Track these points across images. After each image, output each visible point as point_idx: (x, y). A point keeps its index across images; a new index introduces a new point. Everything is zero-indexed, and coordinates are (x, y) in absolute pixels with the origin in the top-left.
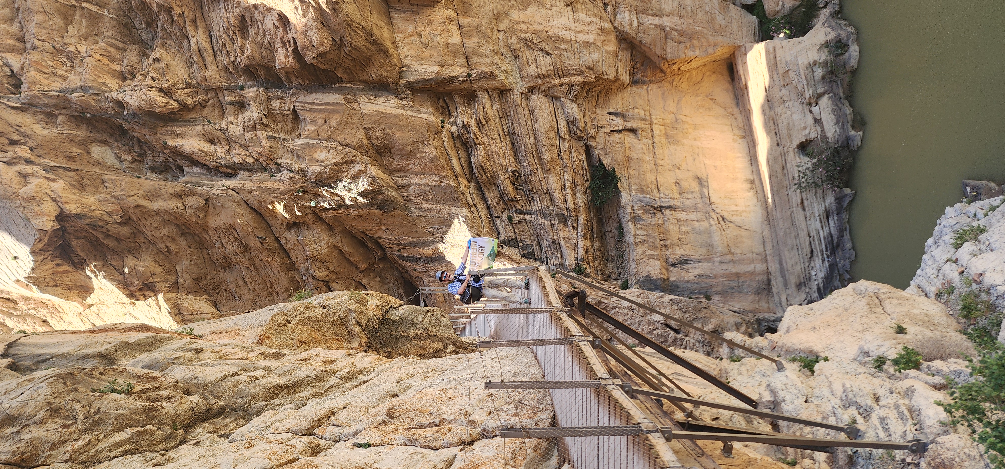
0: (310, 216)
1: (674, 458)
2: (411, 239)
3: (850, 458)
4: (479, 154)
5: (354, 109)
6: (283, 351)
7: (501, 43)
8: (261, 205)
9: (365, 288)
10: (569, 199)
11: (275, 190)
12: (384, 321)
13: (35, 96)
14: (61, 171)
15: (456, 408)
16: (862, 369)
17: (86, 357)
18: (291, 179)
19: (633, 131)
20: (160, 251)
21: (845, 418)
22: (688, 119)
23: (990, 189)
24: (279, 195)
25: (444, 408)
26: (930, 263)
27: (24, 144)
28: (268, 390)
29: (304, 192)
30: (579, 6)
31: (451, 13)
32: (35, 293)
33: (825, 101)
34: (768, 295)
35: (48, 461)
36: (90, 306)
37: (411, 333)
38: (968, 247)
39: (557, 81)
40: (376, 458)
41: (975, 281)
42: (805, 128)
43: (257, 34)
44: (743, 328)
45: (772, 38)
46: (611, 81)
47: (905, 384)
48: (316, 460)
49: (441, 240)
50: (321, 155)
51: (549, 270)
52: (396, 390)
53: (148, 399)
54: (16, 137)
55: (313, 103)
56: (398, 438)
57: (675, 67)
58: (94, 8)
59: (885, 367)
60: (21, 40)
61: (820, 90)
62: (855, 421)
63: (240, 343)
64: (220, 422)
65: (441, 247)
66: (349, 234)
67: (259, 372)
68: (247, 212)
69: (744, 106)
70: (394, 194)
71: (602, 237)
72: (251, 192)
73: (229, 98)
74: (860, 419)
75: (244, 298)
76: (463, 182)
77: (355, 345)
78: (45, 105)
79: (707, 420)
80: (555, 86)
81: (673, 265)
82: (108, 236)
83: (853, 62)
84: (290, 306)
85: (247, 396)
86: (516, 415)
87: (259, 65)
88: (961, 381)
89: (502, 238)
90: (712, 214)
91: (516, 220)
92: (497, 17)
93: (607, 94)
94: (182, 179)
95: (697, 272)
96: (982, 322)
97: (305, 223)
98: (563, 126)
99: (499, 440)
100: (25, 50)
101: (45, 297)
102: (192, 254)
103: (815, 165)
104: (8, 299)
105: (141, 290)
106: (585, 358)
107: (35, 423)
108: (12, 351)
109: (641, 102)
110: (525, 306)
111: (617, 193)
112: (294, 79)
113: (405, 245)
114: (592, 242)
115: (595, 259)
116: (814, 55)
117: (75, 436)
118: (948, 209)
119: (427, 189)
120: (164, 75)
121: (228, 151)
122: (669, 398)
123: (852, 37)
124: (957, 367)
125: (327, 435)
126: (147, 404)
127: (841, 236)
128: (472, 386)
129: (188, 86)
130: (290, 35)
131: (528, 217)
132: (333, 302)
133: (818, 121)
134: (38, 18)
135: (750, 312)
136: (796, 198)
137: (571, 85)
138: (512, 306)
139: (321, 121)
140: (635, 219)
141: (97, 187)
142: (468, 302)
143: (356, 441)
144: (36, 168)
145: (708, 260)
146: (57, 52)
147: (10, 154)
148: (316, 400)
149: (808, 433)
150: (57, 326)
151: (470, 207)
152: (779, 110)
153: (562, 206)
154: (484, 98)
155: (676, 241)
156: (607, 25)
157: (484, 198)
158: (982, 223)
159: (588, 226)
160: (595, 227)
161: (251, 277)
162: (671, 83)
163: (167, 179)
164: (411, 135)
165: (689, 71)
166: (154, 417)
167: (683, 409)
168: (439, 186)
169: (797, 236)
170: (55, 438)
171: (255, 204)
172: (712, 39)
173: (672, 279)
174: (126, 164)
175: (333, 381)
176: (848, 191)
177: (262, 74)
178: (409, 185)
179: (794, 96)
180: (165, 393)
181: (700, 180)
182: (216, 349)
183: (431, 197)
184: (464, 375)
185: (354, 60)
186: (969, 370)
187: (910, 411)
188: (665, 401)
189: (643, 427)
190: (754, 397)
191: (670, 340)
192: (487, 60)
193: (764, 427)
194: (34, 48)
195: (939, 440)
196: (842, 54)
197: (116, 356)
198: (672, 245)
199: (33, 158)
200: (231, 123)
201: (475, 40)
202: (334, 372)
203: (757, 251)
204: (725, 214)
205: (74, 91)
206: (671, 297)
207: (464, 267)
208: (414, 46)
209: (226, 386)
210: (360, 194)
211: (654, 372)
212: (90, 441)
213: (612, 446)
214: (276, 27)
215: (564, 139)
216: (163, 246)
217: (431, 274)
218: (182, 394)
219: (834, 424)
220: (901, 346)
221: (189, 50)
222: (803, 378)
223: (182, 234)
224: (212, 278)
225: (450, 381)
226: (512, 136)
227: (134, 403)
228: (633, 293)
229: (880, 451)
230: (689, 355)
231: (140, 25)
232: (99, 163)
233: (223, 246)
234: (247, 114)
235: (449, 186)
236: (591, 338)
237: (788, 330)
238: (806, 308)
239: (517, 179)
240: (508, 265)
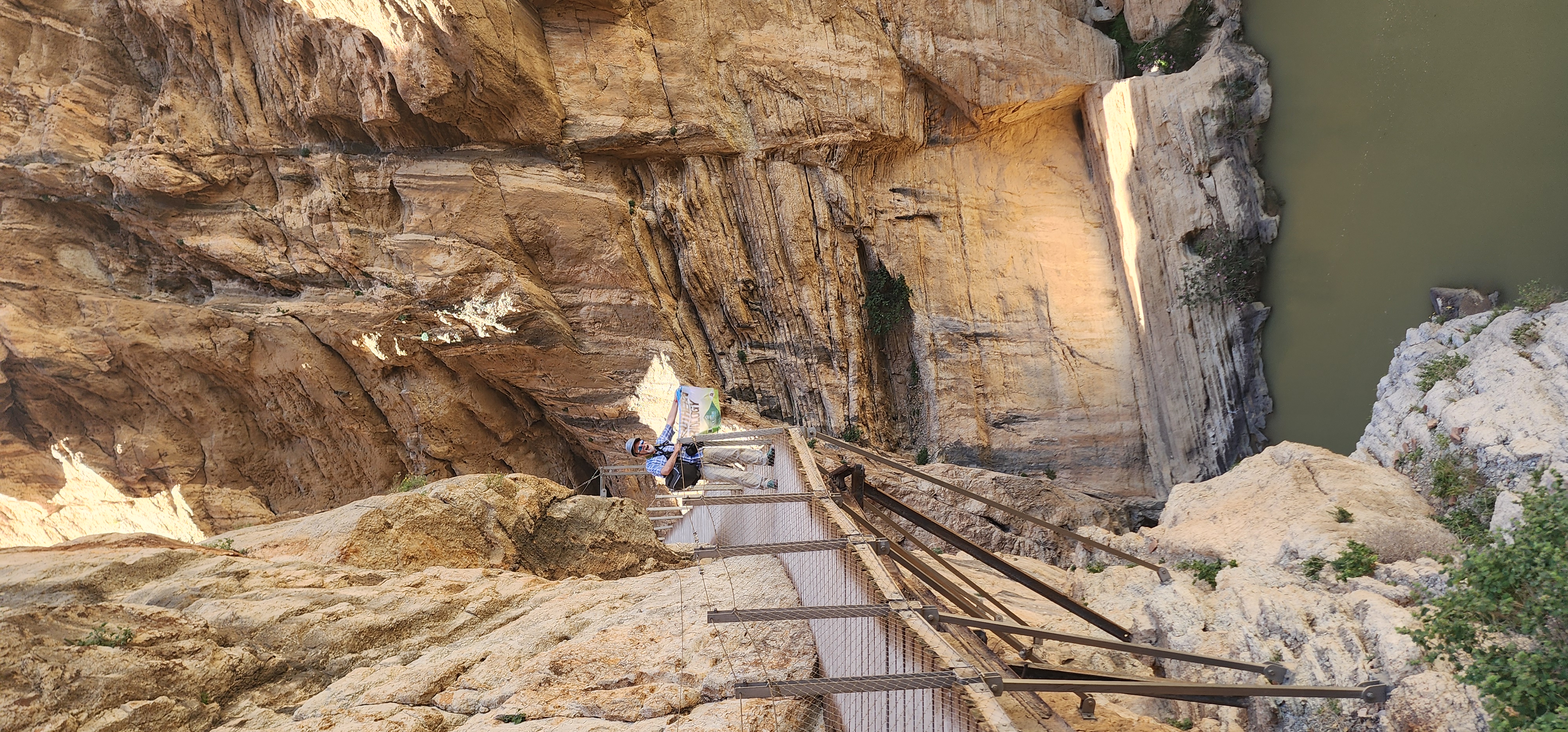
0: (420, 357)
1: (1006, 721)
2: (583, 391)
3: (1274, 713)
4: (691, 256)
5: (489, 185)
6: (381, 573)
7: (722, 81)
8: (339, 341)
9: (510, 469)
10: (834, 323)
11: (363, 316)
12: (543, 520)
14: (8, 290)
15: (662, 656)
16: (1287, 578)
17: (55, 589)
18: (388, 297)
19: (931, 217)
20: (174, 417)
21: (1264, 652)
22: (1015, 199)
23: (1472, 301)
24: (369, 324)
25: (642, 655)
26: (1385, 414)
28: (356, 636)
29: (410, 318)
30: (844, 24)
31: (642, 33)
33: (1222, 169)
34: (1142, 469)
36: (60, 508)
37: (587, 539)
38: (1441, 388)
39: (811, 141)
41: (1454, 440)
42: (1193, 211)
43: (330, 66)
44: (1106, 521)
45: (1140, 73)
46: (895, 140)
47: (1353, 598)
49: (633, 392)
50: (436, 259)
51: (806, 434)
52: (565, 630)
53: (160, 654)
55: (423, 177)
56: (570, 705)
57: (994, 118)
58: (62, 27)
59: (1322, 574)
61: (1214, 153)
62: (1279, 657)
63: (310, 562)
64: (279, 688)
65: (633, 404)
66: (483, 384)
67: (343, 607)
68: (317, 352)
69: (1100, 177)
70: (556, 319)
71: (886, 382)
72: (323, 319)
73: (285, 170)
74: (1287, 654)
75: (314, 489)
76: (666, 299)
77: (497, 560)
79: (1054, 663)
80: (808, 148)
81: (997, 425)
82: (87, 394)
83: (1263, 110)
84: (391, 499)
85: (323, 645)
86: (757, 663)
87: (333, 116)
88: (1434, 592)
89: (729, 387)
90: (1054, 344)
91: (751, 358)
92: (715, 41)
93: (888, 160)
94: (209, 300)
95: (1033, 435)
96: (1466, 502)
97: (411, 368)
98: (822, 210)
99: (733, 704)
102: (227, 421)
103: (1209, 267)
105: (143, 480)
106: (865, 569)
109: (942, 173)
110: (770, 492)
111: (908, 314)
112: (391, 139)
113: (574, 400)
114: (871, 390)
115: (875, 417)
116: (1204, 99)
117: (40, 717)
118: (1410, 332)
119: (609, 311)
120: (177, 133)
121: (285, 255)
122: (995, 628)
123: (1262, 72)
124: (1429, 572)
125: (455, 703)
126: (157, 662)
127: (1251, 376)
128: (687, 620)
129: (218, 150)
130: (384, 68)
131: (769, 354)
132: (459, 493)
133: (1212, 200)
135: (1116, 495)
136: (1181, 317)
137: (833, 147)
138: (749, 492)
139: (436, 206)
140: (937, 354)
141: (68, 316)
142: (678, 488)
143: (501, 712)
145: (1049, 417)
148: (435, 649)
149: (1208, 677)
151: (677, 338)
152: (1154, 183)
153: (824, 336)
154: (697, 167)
155: (1000, 387)
156: (887, 53)
157: (700, 325)
158: (1461, 351)
159: (864, 366)
160: (874, 368)
161: (325, 456)
162: (988, 143)
163: (184, 301)
164: (582, 225)
165: (1014, 124)
166: (169, 683)
167: (1017, 646)
168: (628, 306)
169: (1185, 378)
170: (7, 721)
171: (330, 339)
172: (1049, 75)
173: (995, 446)
174: (116, 277)
175: (462, 618)
176: (1259, 306)
177: (339, 130)
178: (580, 306)
179: (1175, 162)
180: (187, 644)
181: (1033, 292)
182: (270, 572)
183: (614, 324)
184: (673, 603)
185: (488, 108)
186: (1449, 576)
187: (1362, 638)
188: (989, 633)
189: (958, 674)
190: (1126, 625)
191: (994, 542)
192: (702, 108)
193: (1142, 671)
195: (1407, 680)
196: (1246, 97)
197: (105, 586)
198: (993, 394)
200: (290, 209)
201: (682, 76)
202: (464, 603)
203: (1124, 400)
204: (1075, 345)
205: (29, 159)
206: (994, 474)
207: (669, 434)
208: (585, 85)
209: (287, 630)
210: (499, 321)
211: (972, 591)
212: (64, 725)
213: (909, 706)
214: (361, 56)
215: (824, 231)
216: (178, 408)
217: (617, 445)
218: (214, 645)
219: (1248, 661)
220: (1344, 542)
221: (220, 92)
222: (1199, 594)
223: (211, 389)
224: (262, 459)
225: (651, 613)
226: (743, 227)
227: (136, 662)
228: (937, 468)
229: (1318, 701)
230: (1024, 564)
231: (138, 53)
232: (71, 276)
233: (279, 407)
234: (316, 195)
235: (644, 306)
236: (873, 538)
237: (1175, 521)
238: (1200, 486)
239: (751, 293)
240: (740, 429)
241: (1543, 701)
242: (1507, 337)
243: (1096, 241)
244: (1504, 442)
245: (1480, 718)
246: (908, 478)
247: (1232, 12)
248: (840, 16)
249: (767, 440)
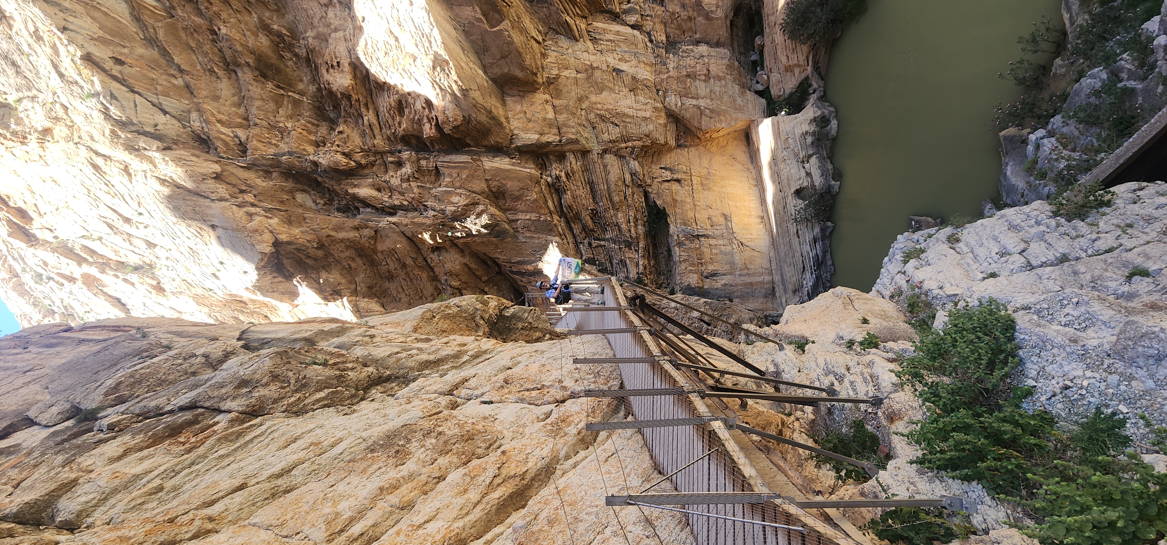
0: (447, 242)
1: (707, 410)
2: (518, 259)
3: (829, 409)
4: (568, 197)
5: (478, 166)
6: (431, 337)
7: (583, 118)
8: (413, 235)
9: (486, 293)
10: (632, 229)
11: (424, 224)
12: (501, 316)
13: (256, 159)
14: (275, 211)
15: (552, 378)
16: (838, 349)
17: (295, 340)
18: (434, 216)
19: (678, 181)
20: (344, 268)
21: (826, 382)
22: (717, 173)
23: (929, 223)
24: (426, 228)
25: (543, 377)
26: (886, 274)
27: (250, 192)
28: (420, 364)
29: (443, 225)
30: (639, 91)
31: (547, 97)
32: (259, 297)
33: (814, 160)
34: (773, 298)
35: (271, 411)
36: (297, 306)
37: (520, 325)
38: (913, 262)
39: (623, 145)
40: (497, 411)
41: (917, 287)
42: (800, 179)
43: (410, 113)
44: (755, 322)
45: (776, 115)
46: (662, 145)
47: (868, 358)
48: (455, 412)
49: (540, 260)
50: (455, 199)
51: (618, 280)
52: (510, 364)
53: (339, 369)
54: (244, 188)
55: (449, 162)
56: (512, 397)
57: (708, 135)
58: (297, 96)
59: (854, 347)
60: (247, 119)
61: (810, 152)
62: (833, 384)
63: (400, 331)
64: (388, 385)
65: (540, 265)
66: (476, 256)
67: (415, 352)
68: (404, 239)
69: (756, 163)
70: (507, 226)
71: (656, 257)
72: (406, 225)
73: (390, 159)
74: (836, 383)
75: (403, 300)
76: (556, 217)
77: (481, 334)
78: (263, 165)
79: (729, 385)
80: (622, 148)
81: (707, 277)
82: (308, 257)
83: (834, 132)
84: (435, 305)
85: (406, 368)
86: (594, 382)
87: (411, 135)
88: (907, 355)
89: (584, 258)
90: (734, 240)
91: (594, 245)
92: (580, 100)
93: (659, 154)
94: (358, 217)
95: (723, 282)
96: (922, 315)
97: (444, 248)
98: (628, 177)
99: (584, 400)
100: (249, 126)
101: (266, 300)
102: (366, 270)
103: (806, 205)
104: (241, 301)
105: (331, 294)
106: (644, 341)
107: (262, 385)
108: (245, 336)
109: (683, 160)
110: (601, 306)
111: (667, 225)
112: (436, 145)
113: (514, 263)
114: (649, 260)
115: (651, 273)
116: (806, 127)
117: (289, 394)
118: (899, 236)
119: (530, 222)
120: (345, 143)
121: (390, 197)
122: (703, 369)
123: (833, 115)
124: (904, 347)
125: (462, 395)
126: (337, 372)
127: (824, 256)
128: (564, 363)
129: (363, 150)
130: (433, 114)
131: (602, 243)
132: (464, 303)
133: (809, 174)
134: (258, 103)
135: (760, 310)
136: (793, 229)
137: (633, 148)
138: (592, 306)
139: (455, 175)
140: (680, 244)
141: (300, 223)
142: (561, 304)
143: (482, 399)
144: (258, 210)
145: (731, 274)
146: (272, 127)
147: (240, 200)
148: (454, 371)
149: (800, 393)
150: (274, 319)
151: (561, 235)
152: (782, 166)
153: (628, 235)
154: (571, 157)
155: (708, 260)
156: (659, 105)
157: (571, 229)
158: (922, 246)
159: (646, 249)
160: (651, 250)
161: (407, 286)
162: (705, 147)
163: (348, 217)
164: (519, 183)
165: (717, 138)
166: (343, 382)
167: (713, 377)
168: (539, 220)
169: (793, 257)
170: (276, 396)
171: (409, 234)
172: (734, 115)
173: (706, 287)
174: (320, 206)
175: (465, 358)
176: (829, 224)
177: (414, 141)
178: (518, 220)
179: (792, 156)
180: (350, 365)
181: (725, 216)
182: (384, 335)
183: (533, 229)
184: (558, 354)
185: (478, 131)
186: (913, 348)
187: (871, 377)
188: (700, 371)
189: (685, 389)
190: (763, 369)
191: (704, 331)
192: (574, 130)
193: (770, 390)
194: (256, 125)
195: (891, 396)
196: (826, 126)
197: (316, 340)
198: (705, 263)
199: (256, 203)
200: (392, 176)
201: (565, 116)
202: (467, 351)
203: (765, 267)
204: (743, 241)
205: (284, 155)
206: (704, 300)
207: (556, 279)
208: (521, 120)
209: (392, 360)
210: (482, 227)
211: (693, 353)
212: (299, 398)
213: (663, 403)
214: (423, 108)
215: (629, 187)
216: (346, 264)
217: (533, 283)
218: (361, 366)
219: (818, 386)
220: (866, 332)
221: (363, 125)
222: (797, 355)
223: (360, 256)
224: (380, 287)
225: (548, 359)
226: (591, 185)
227: (329, 372)
228: (679, 296)
229: (850, 404)
230: (717, 340)
231: (329, 108)
232: (302, 206)
233: (388, 264)
234: (404, 170)
235: (546, 221)
236: (648, 328)
237: (787, 323)
238: (799, 306)
239: (595, 215)
240: (588, 277)
241: (953, 406)
242: (944, 240)
243: (754, 192)
244: (941, 288)
245: (924, 413)
246: (665, 301)
247: (820, 87)
248: (637, 88)
249: (600, 282)
